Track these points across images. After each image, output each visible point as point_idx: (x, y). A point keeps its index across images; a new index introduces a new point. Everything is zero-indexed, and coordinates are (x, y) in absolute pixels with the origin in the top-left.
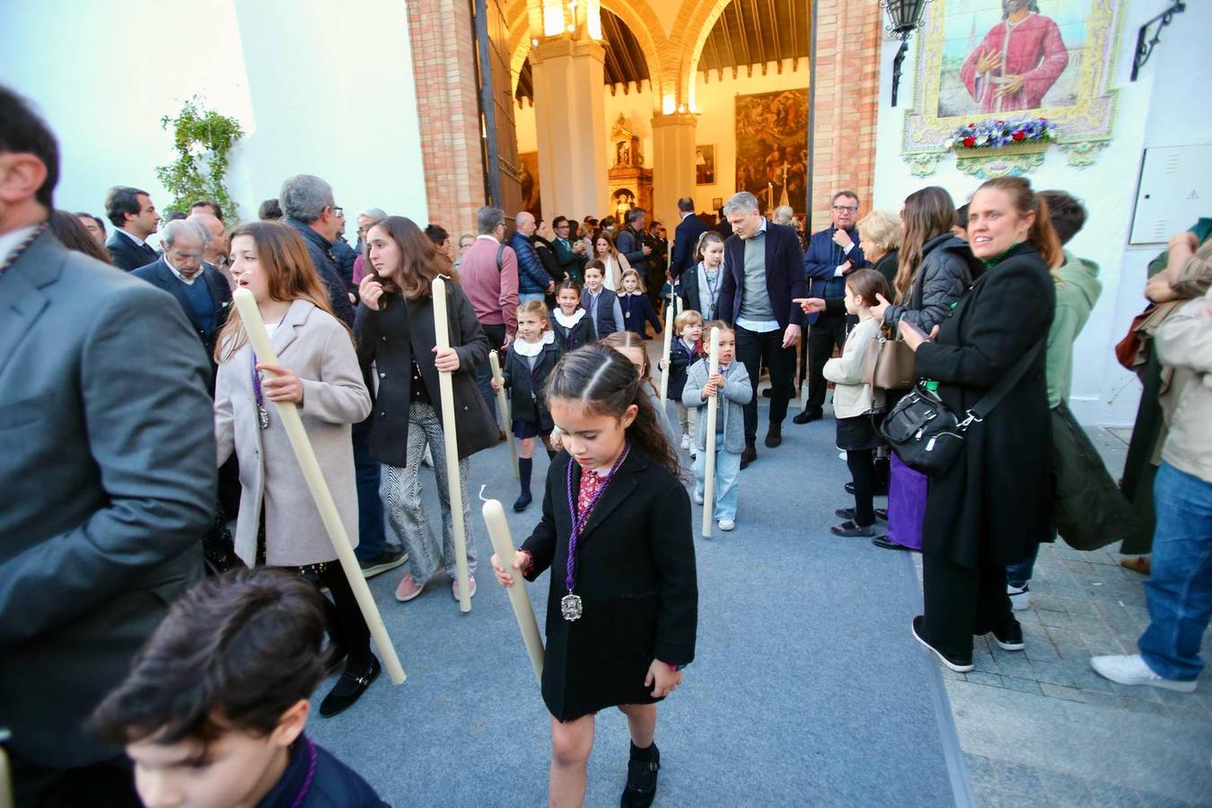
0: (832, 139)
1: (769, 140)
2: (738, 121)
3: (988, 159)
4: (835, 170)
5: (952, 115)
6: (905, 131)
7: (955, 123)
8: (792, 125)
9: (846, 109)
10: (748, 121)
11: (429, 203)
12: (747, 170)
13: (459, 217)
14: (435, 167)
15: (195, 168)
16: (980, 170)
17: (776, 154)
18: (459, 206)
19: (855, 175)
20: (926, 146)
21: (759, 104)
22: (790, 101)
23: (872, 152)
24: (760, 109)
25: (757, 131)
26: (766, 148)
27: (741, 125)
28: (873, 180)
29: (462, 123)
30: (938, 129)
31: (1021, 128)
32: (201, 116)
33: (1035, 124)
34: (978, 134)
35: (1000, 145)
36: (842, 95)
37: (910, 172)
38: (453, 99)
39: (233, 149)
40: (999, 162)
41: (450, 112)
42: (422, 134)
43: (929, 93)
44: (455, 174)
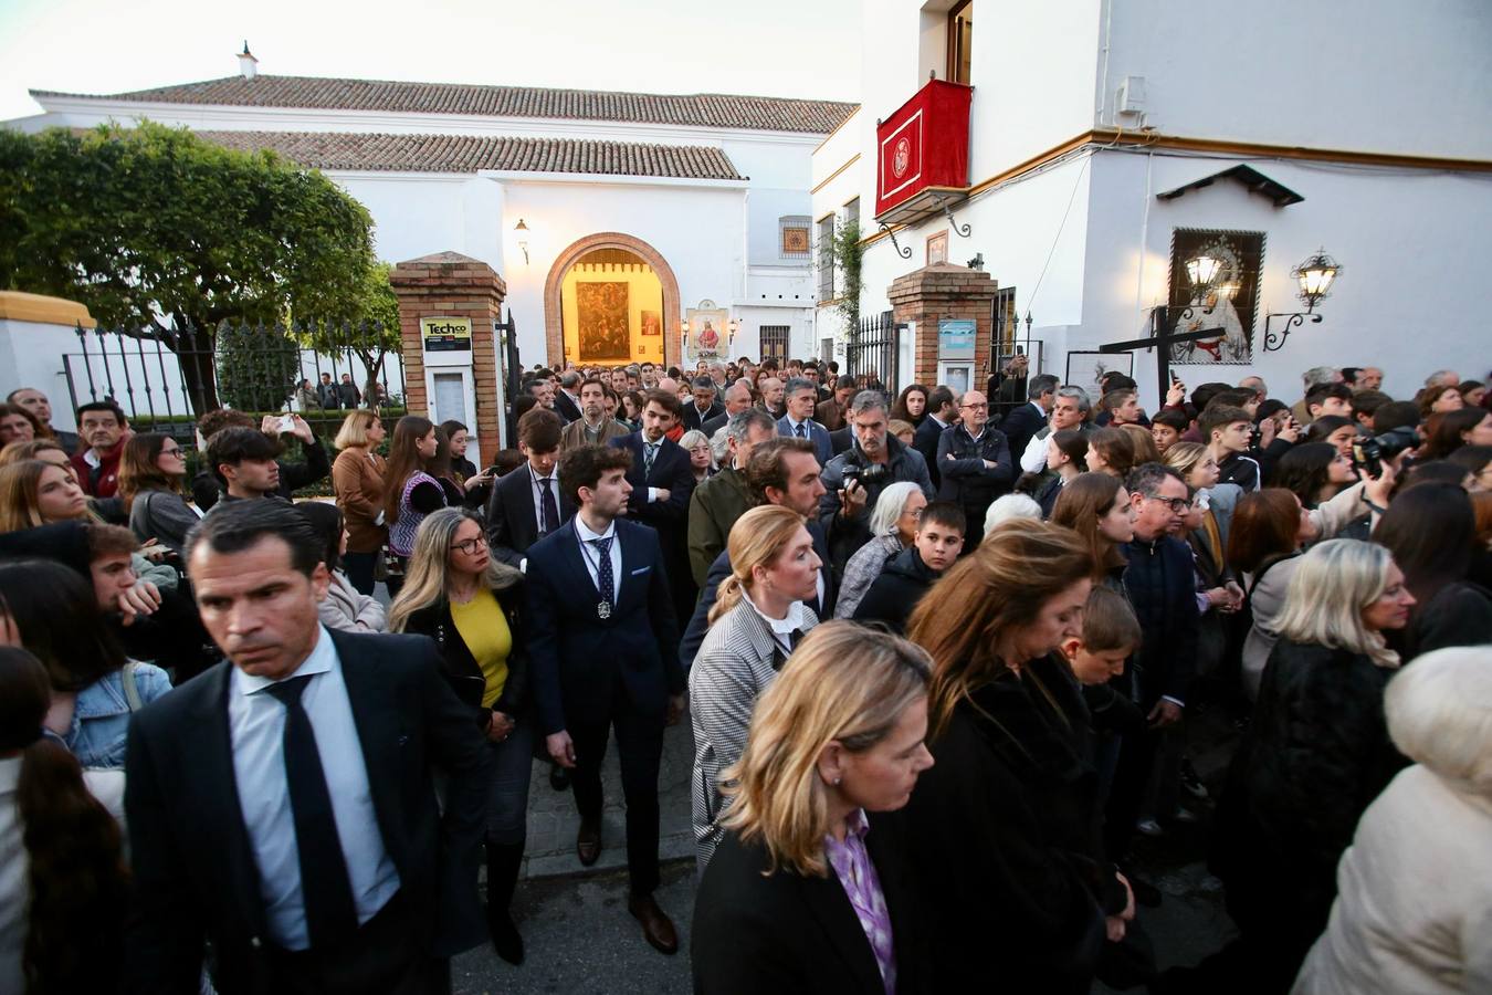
1: (600, 312)
2: (580, 299)
7: (698, 351)
8: (614, 304)
10: (585, 299)
12: (586, 329)
17: (605, 321)
22: (614, 289)
24: (592, 292)
25: (592, 306)
26: (598, 317)
27: (581, 301)
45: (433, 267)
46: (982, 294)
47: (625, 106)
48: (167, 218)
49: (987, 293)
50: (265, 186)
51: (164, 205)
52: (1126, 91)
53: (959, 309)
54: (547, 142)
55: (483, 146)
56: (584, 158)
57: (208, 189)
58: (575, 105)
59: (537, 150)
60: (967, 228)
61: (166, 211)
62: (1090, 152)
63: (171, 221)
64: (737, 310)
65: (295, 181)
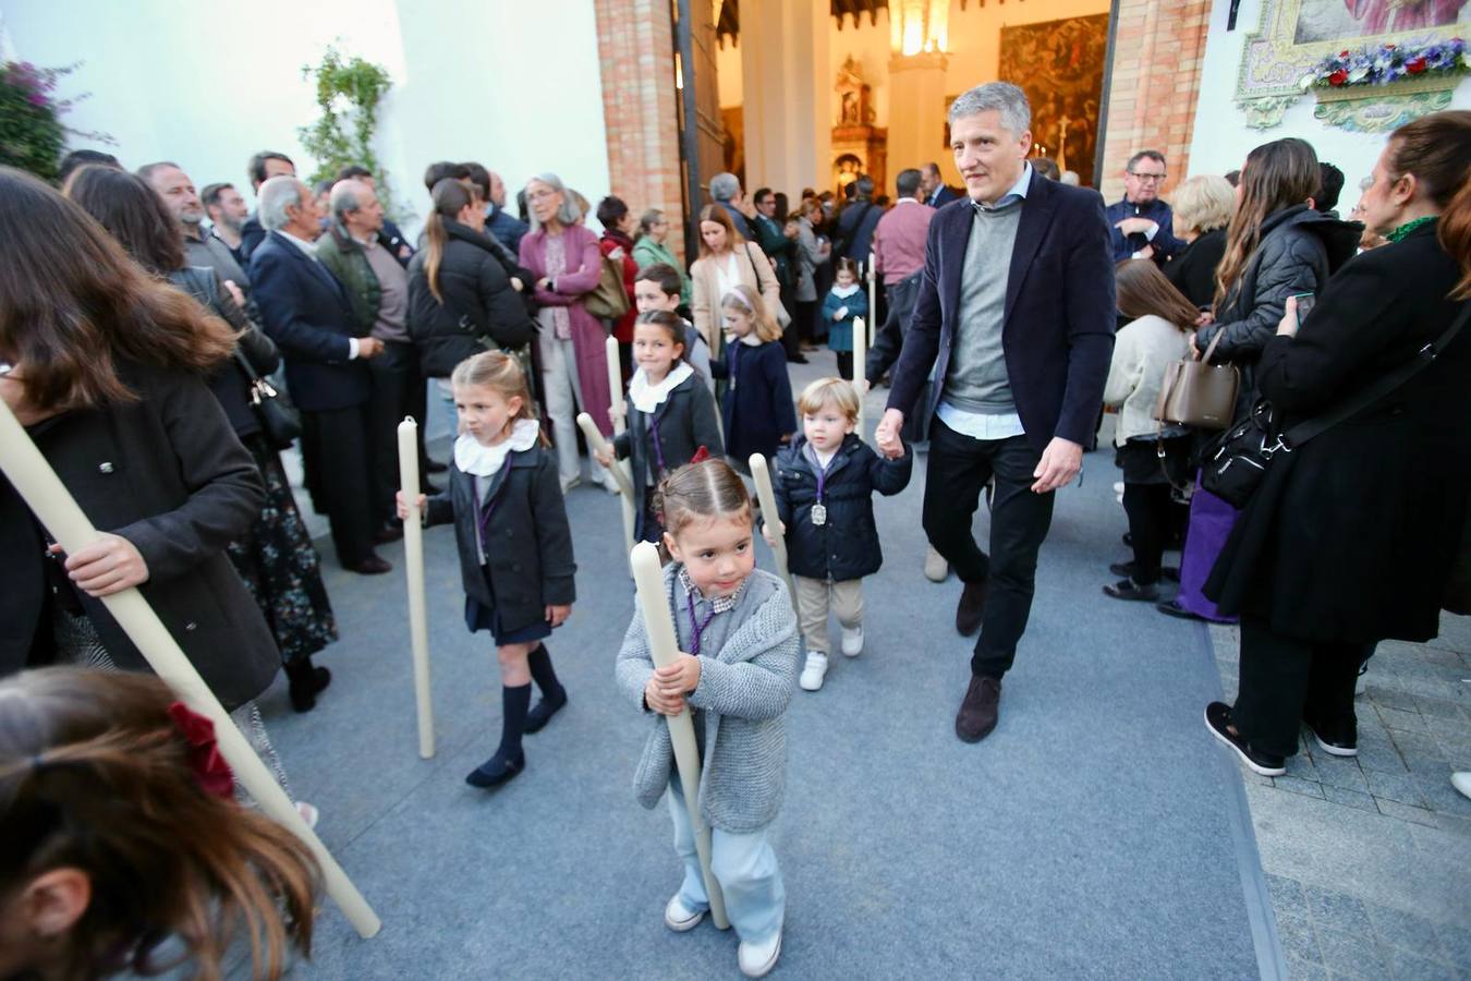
0: (1138, 80)
1: (1042, 86)
2: (1002, 63)
3: (1363, 102)
4: (1138, 123)
5: (1316, 39)
6: (1244, 65)
7: (1319, 52)
8: (1076, 66)
9: (1161, 37)
10: (1016, 62)
11: (611, 169)
13: (648, 186)
14: (618, 124)
15: (339, 129)
16: (1350, 118)
17: (1051, 107)
18: (647, 173)
19: (1166, 129)
20: (1272, 86)
21: (1031, 38)
22: (1075, 34)
23: (1193, 97)
24: (1032, 45)
26: (1038, 99)
28: (1191, 135)
29: (652, 67)
30: (1294, 60)
31: (1421, 55)
32: (345, 64)
33: (1444, 48)
34: (1353, 65)
35: (1384, 81)
36: (1158, 15)
37: (1245, 124)
38: (642, 36)
39: (382, 104)
40: (1381, 106)
41: (638, 53)
43: (1284, 8)
44: (642, 132)
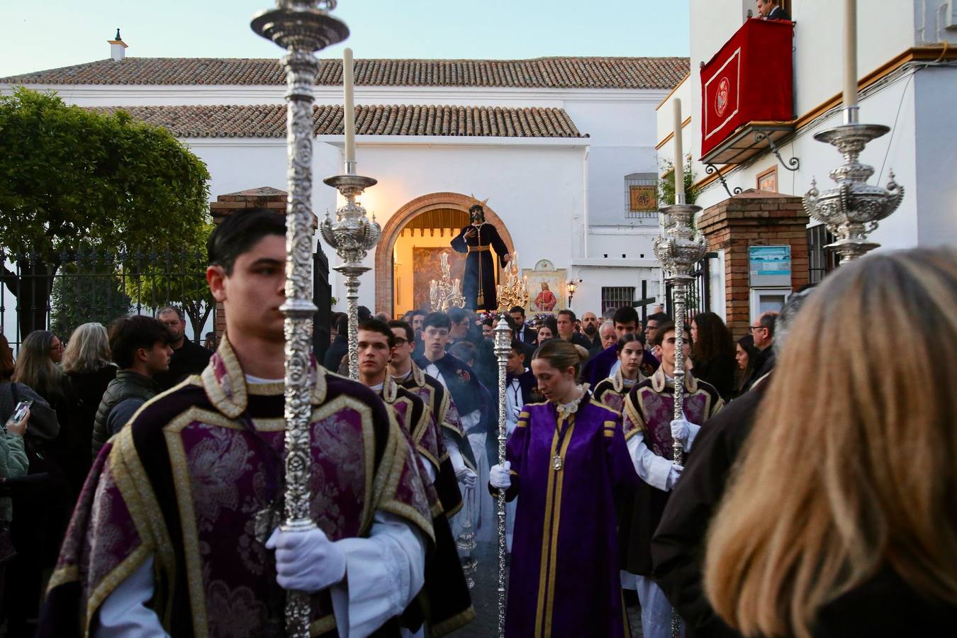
2: (415, 264)
10: (421, 265)
12: (421, 296)
27: (417, 266)
42: (376, 302)
45: (249, 199)
46: (795, 218)
47: (466, 73)
48: (27, 168)
49: (800, 217)
50: (115, 141)
51: (27, 157)
52: (950, 8)
53: (770, 235)
54: (387, 109)
55: (325, 114)
56: (422, 122)
57: (66, 144)
58: (417, 73)
59: (377, 116)
60: (795, 162)
61: (27, 162)
62: (912, 71)
63: (31, 171)
64: (577, 271)
65: (142, 136)
